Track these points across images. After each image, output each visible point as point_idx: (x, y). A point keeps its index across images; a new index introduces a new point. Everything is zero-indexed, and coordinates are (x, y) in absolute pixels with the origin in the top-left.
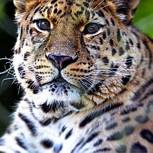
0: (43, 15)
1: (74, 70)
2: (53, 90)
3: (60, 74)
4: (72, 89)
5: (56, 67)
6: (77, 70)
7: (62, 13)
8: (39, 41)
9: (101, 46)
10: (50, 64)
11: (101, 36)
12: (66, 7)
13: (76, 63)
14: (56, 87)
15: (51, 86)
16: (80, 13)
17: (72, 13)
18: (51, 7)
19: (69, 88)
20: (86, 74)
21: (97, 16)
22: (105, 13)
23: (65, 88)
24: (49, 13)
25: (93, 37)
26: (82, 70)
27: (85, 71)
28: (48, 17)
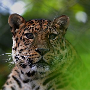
2: (38, 67)
4: (46, 66)
5: (41, 55)
6: (50, 55)
9: (57, 45)
10: (38, 54)
11: (57, 40)
12: (40, 27)
14: (39, 65)
15: (37, 65)
16: (47, 29)
17: (44, 30)
20: (53, 58)
21: (54, 30)
23: (43, 66)
26: (51, 56)
27: (53, 57)
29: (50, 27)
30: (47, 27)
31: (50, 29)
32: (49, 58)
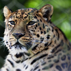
0: (12, 19)
1: (23, 39)
2: (16, 48)
3: (18, 41)
4: (23, 47)
6: (25, 39)
7: (19, 17)
8: (11, 29)
9: (35, 30)
11: (35, 26)
12: (21, 15)
13: (24, 36)
14: (17, 46)
15: (15, 46)
16: (26, 17)
18: (15, 16)
19: (22, 47)
20: (29, 41)
21: (33, 18)
22: (37, 17)
23: (20, 47)
24: (14, 18)
25: (32, 26)
26: (26, 39)
27: (28, 40)
28: (14, 19)
29: (30, 16)
30: (27, 15)
31: (29, 17)
32: (24, 41)
